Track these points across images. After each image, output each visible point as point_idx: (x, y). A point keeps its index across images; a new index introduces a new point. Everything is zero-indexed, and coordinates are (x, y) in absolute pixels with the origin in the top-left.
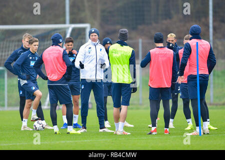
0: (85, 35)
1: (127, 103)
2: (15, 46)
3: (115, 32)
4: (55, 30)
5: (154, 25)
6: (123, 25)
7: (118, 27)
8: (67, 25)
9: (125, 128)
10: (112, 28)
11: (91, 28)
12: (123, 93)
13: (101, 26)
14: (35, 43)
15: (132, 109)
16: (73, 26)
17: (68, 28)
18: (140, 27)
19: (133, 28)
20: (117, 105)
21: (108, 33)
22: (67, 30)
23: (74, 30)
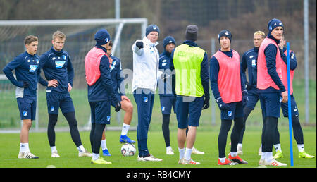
0: (140, 33)
1: (196, 124)
3: (180, 29)
4: (102, 26)
5: (231, 20)
6: (191, 21)
7: (184, 22)
8: (117, 20)
9: (193, 155)
10: (176, 23)
11: (149, 24)
12: (190, 110)
13: (162, 21)
14: (34, 43)
15: (202, 131)
16: (125, 21)
17: (118, 24)
18: (213, 23)
19: (204, 24)
20: (183, 125)
21: (170, 31)
22: (117, 27)
23: (126, 26)
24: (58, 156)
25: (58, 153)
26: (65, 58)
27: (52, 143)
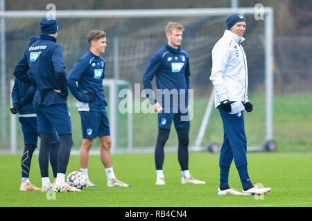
2: (145, 45)
4: (213, 17)
8: (233, 9)
16: (244, 11)
24: (163, 183)
25: (165, 180)
26: (184, 59)
27: (159, 166)
